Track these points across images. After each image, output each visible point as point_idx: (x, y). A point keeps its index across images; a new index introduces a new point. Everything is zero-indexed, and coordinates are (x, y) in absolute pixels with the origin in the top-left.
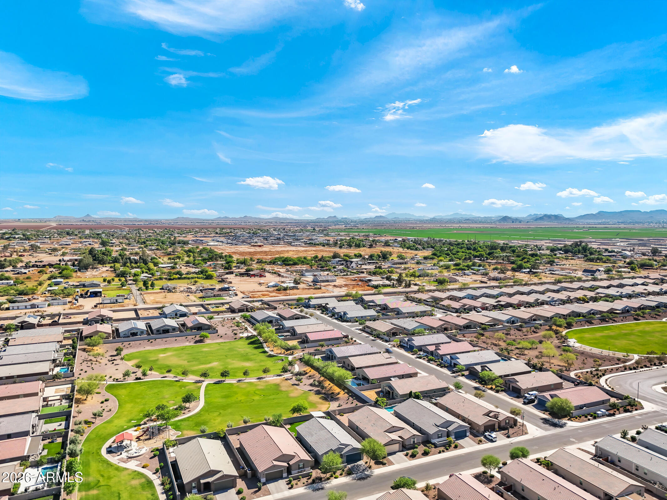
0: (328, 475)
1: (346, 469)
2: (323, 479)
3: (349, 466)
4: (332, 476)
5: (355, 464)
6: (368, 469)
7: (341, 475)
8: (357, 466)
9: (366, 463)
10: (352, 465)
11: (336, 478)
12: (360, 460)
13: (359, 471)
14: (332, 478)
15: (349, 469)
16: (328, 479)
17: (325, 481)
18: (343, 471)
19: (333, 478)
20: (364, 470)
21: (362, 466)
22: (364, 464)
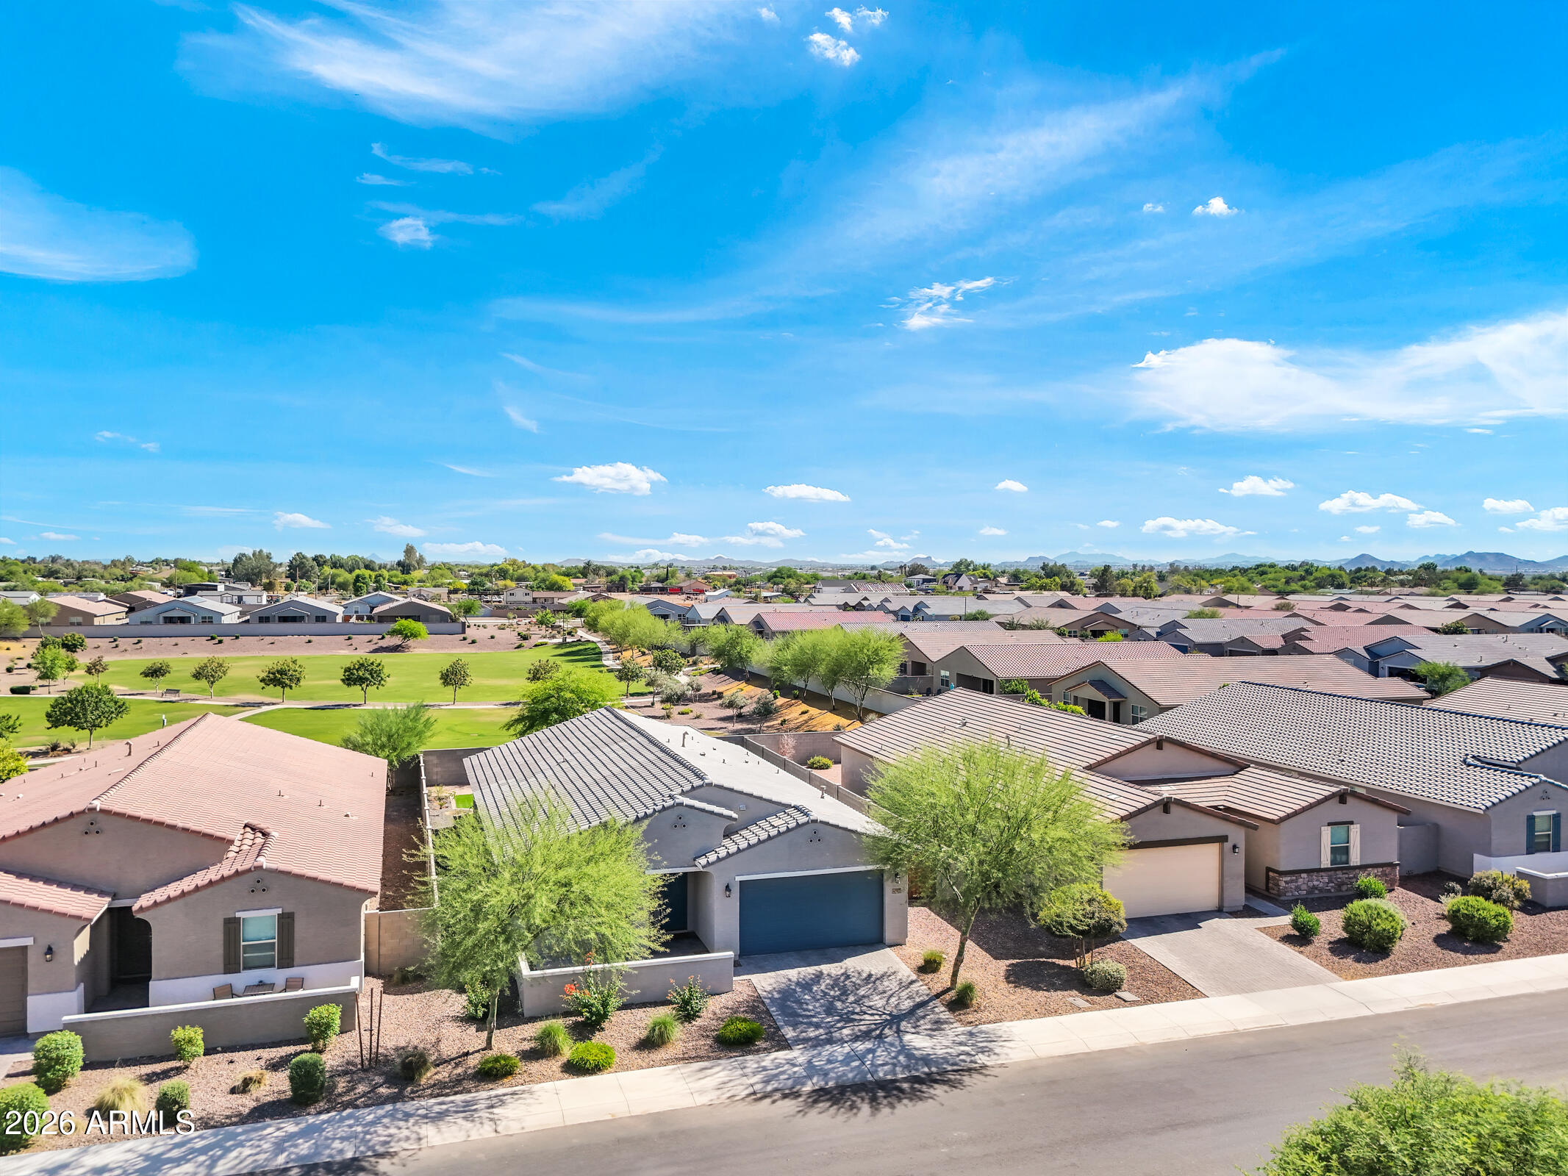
0: (509, 1041)
1: (713, 1009)
2: (430, 1076)
3: (766, 982)
4: (542, 1051)
5: (825, 968)
6: (941, 1011)
7: (651, 1042)
8: (842, 986)
9: (929, 966)
10: (793, 974)
11: (576, 1068)
12: (875, 941)
13: (847, 1019)
14: (535, 1067)
15: (756, 1006)
16: (493, 1073)
17: (442, 1089)
18: (687, 1013)
19: (554, 1065)
20: (895, 1020)
21: (891, 985)
22: (906, 972)
